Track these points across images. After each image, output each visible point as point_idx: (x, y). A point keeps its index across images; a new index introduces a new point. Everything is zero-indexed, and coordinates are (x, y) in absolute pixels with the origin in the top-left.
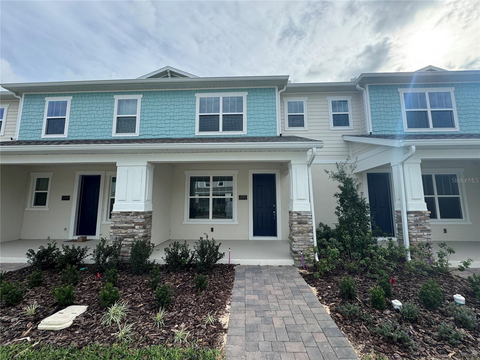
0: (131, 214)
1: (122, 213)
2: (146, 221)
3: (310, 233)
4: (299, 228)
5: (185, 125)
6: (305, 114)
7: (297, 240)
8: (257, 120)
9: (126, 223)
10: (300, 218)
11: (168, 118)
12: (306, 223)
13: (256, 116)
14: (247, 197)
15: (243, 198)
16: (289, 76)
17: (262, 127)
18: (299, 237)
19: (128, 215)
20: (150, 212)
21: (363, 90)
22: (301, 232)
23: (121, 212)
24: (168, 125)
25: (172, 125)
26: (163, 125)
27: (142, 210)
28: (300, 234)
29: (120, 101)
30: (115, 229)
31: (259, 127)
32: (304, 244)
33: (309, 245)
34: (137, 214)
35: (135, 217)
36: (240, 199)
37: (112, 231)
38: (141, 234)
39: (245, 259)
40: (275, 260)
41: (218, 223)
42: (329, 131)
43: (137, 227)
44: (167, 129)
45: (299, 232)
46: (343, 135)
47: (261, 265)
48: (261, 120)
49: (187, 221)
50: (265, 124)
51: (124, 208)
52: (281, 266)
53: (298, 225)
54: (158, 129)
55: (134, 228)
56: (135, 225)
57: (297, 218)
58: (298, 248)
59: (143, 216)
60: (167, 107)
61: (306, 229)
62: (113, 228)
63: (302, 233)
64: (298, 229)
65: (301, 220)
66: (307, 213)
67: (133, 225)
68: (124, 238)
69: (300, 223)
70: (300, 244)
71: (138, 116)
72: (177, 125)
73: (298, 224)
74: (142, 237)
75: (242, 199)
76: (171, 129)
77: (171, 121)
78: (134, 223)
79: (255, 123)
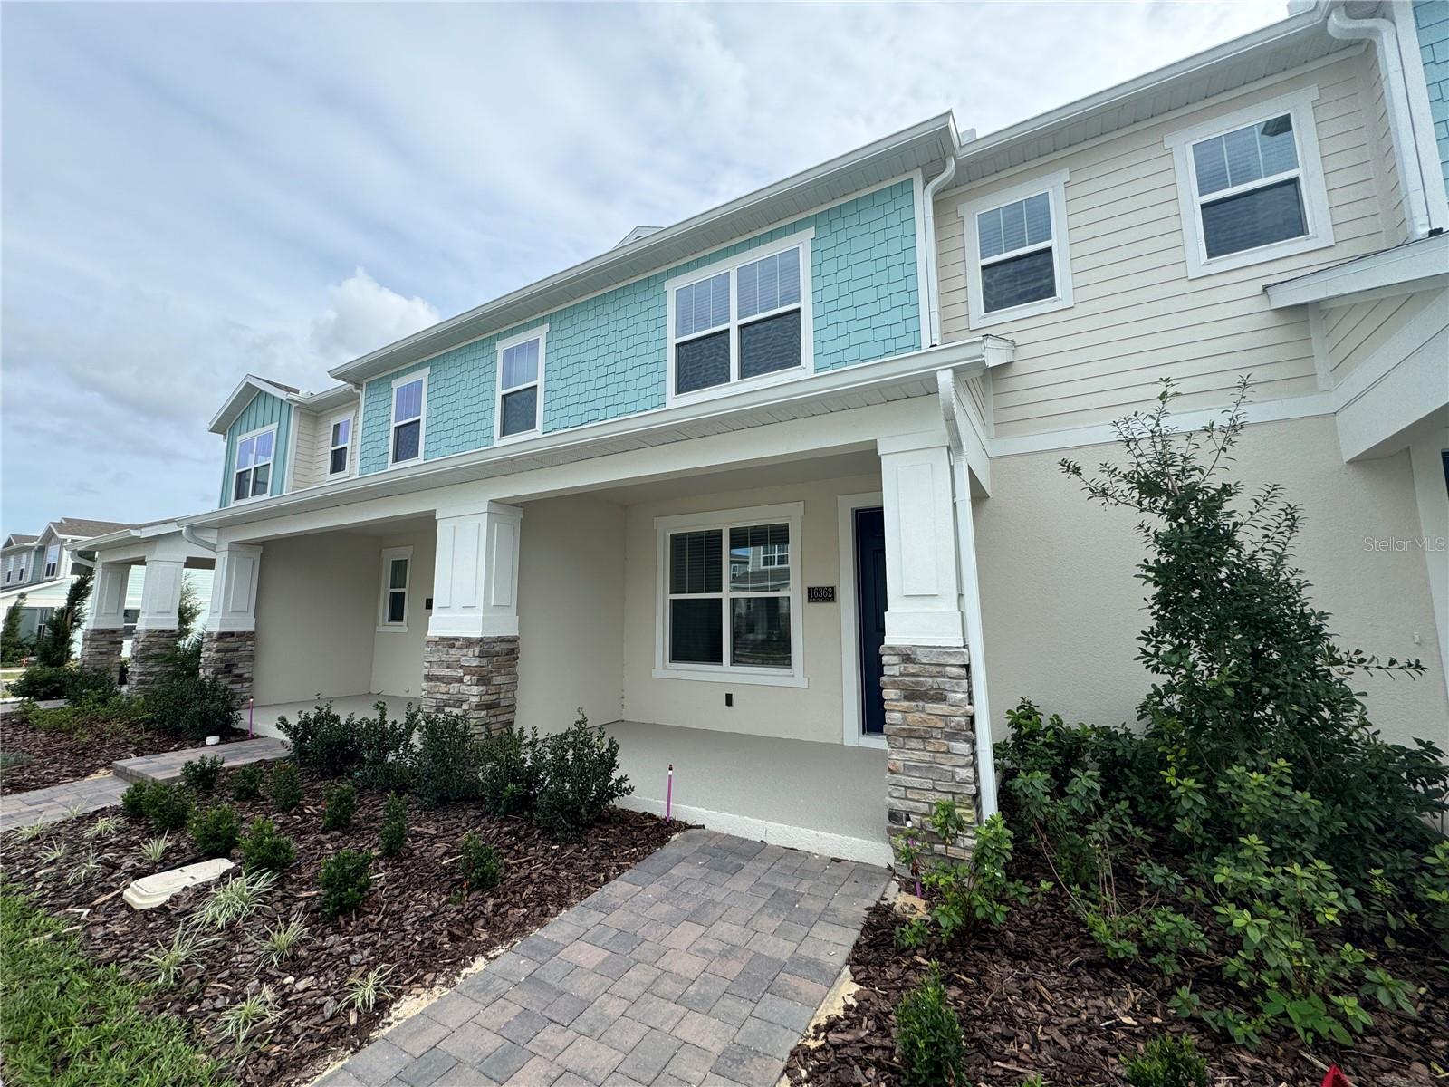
0: (457, 644)
1: (443, 639)
2: (489, 662)
3: (957, 741)
4: (910, 717)
5: (641, 383)
6: (1057, 243)
7: (899, 764)
8: (850, 314)
9: (448, 668)
10: (913, 675)
11: (603, 371)
12: (940, 697)
13: (843, 303)
14: (833, 593)
15: (820, 595)
16: (949, 113)
17: (868, 335)
18: (908, 755)
19: (453, 646)
20: (514, 640)
21: (1372, 31)
22: (917, 734)
23: (440, 638)
24: (602, 392)
25: (612, 390)
26: (592, 395)
27: (477, 634)
28: (914, 743)
29: (508, 354)
30: (432, 680)
31: (856, 338)
32: (929, 784)
33: (953, 793)
34: (469, 642)
35: (465, 651)
36: (810, 600)
37: (424, 685)
38: (474, 700)
39: (721, 809)
40: (819, 833)
41: (752, 680)
42: (1184, 286)
43: (467, 678)
44: (600, 403)
45: (910, 734)
46: (1264, 290)
47: (771, 841)
48: (862, 312)
49: (665, 668)
50: (876, 322)
51: (443, 629)
52: (839, 861)
53: (906, 704)
54: (581, 409)
55: (460, 680)
56: (465, 674)
57: (902, 675)
58: (906, 798)
59: (477, 650)
60: (601, 341)
61: (941, 724)
62: (428, 678)
63: (924, 739)
64: (904, 719)
65: (917, 683)
66: (939, 654)
67: (460, 673)
68: (445, 706)
69: (912, 695)
70: (916, 782)
71: (540, 382)
72: (622, 386)
73: (907, 698)
74: (476, 706)
75: (819, 600)
76: (610, 401)
77: (610, 379)
78: (461, 667)
79: (842, 329)
